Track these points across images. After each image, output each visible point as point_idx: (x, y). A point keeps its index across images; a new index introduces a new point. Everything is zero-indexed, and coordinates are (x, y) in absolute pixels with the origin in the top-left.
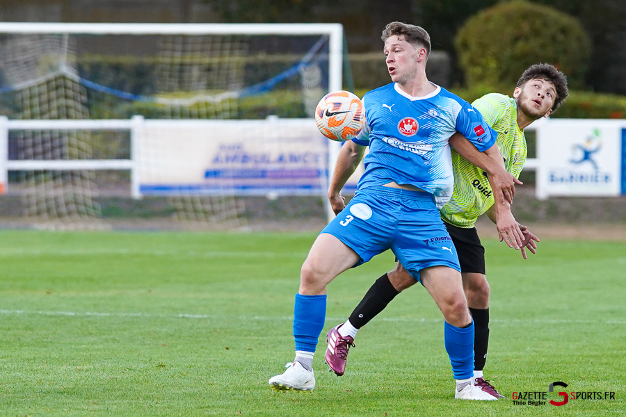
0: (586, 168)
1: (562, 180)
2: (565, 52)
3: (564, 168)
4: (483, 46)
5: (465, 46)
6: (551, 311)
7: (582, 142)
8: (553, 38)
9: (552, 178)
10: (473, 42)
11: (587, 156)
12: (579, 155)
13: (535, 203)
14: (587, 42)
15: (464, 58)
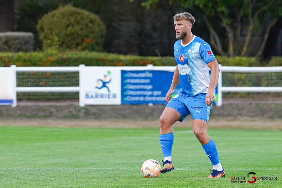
0: (104, 91)
1: (92, 97)
2: (92, 32)
3: (93, 91)
4: (51, 30)
5: (42, 29)
6: (92, 164)
7: (102, 78)
8: (87, 25)
9: (87, 96)
10: (45, 27)
11: (104, 85)
12: (101, 84)
13: (79, 109)
14: (103, 27)
15: (42, 36)
